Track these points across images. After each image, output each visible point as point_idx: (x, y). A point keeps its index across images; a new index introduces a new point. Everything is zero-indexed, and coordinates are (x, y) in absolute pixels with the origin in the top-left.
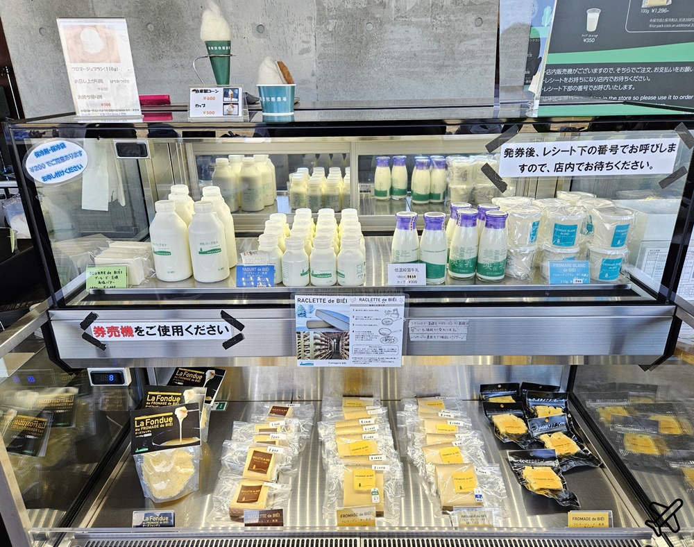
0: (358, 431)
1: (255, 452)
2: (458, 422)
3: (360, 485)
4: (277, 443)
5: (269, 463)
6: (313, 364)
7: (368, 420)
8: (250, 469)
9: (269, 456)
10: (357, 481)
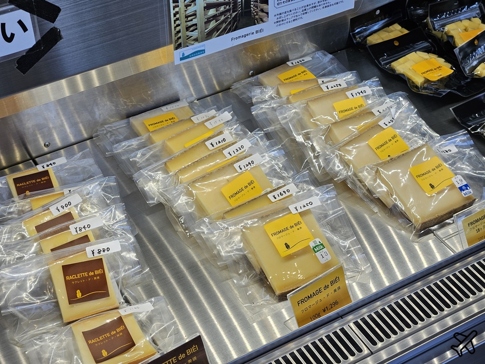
0: (219, 161)
1: (66, 269)
2: (362, 89)
3: (287, 246)
4: (91, 237)
5: (103, 276)
6: (203, 51)
7: (220, 138)
8: (72, 300)
9: (99, 263)
10: (279, 242)
